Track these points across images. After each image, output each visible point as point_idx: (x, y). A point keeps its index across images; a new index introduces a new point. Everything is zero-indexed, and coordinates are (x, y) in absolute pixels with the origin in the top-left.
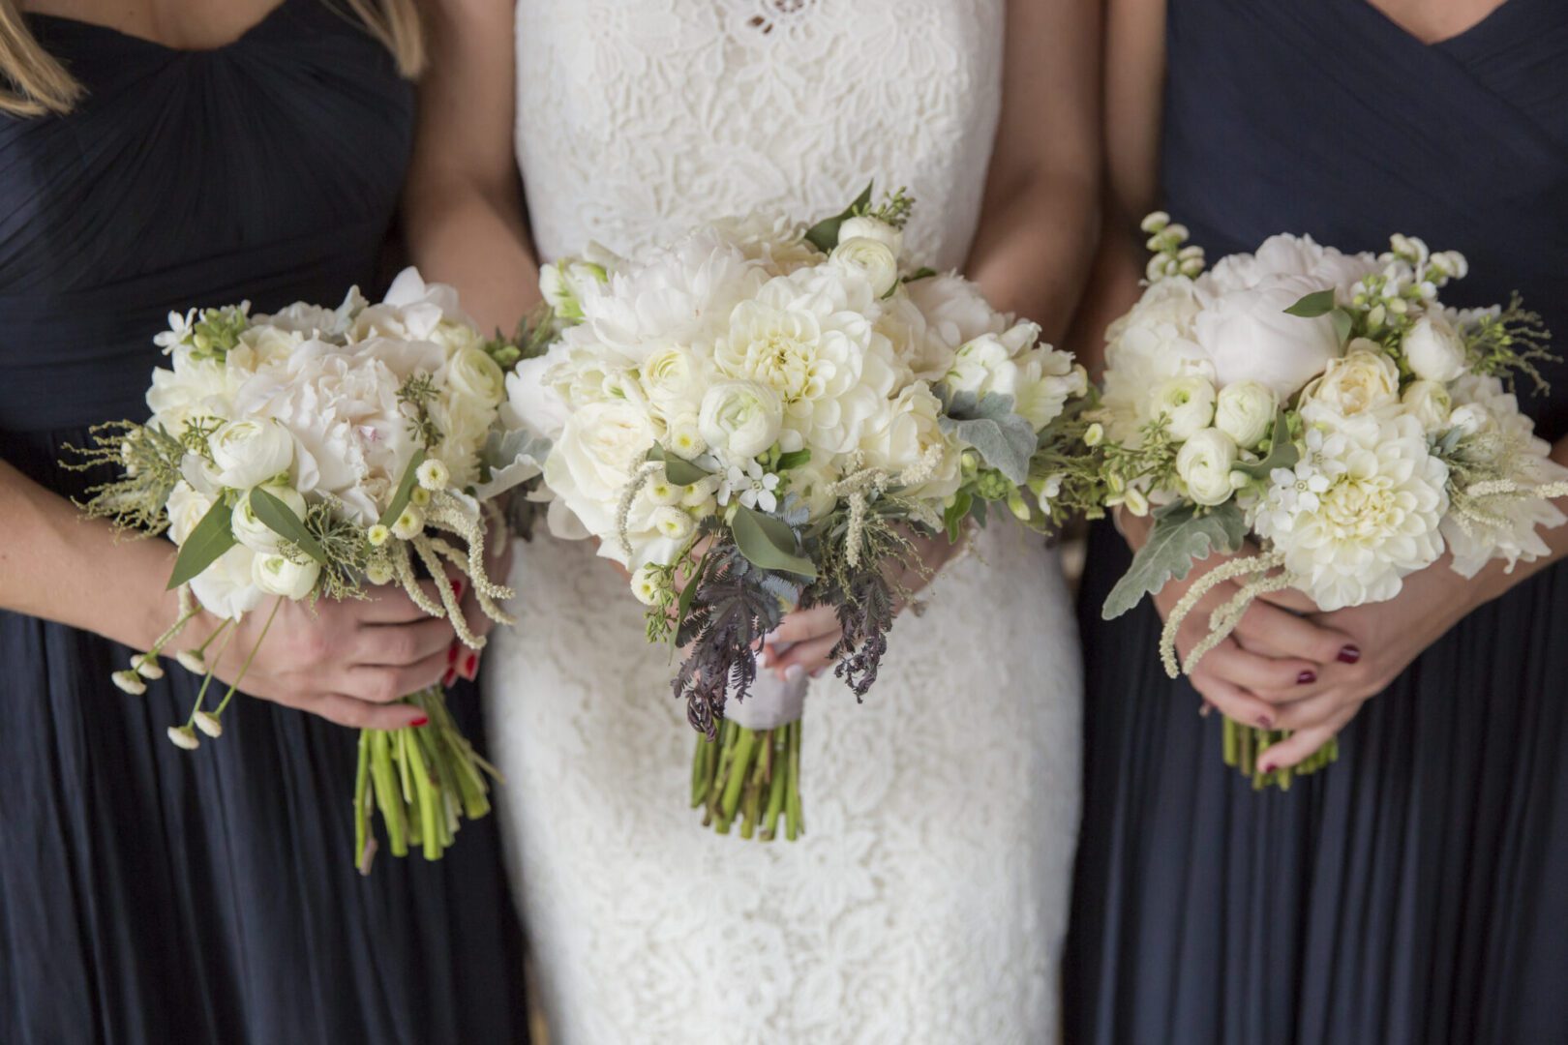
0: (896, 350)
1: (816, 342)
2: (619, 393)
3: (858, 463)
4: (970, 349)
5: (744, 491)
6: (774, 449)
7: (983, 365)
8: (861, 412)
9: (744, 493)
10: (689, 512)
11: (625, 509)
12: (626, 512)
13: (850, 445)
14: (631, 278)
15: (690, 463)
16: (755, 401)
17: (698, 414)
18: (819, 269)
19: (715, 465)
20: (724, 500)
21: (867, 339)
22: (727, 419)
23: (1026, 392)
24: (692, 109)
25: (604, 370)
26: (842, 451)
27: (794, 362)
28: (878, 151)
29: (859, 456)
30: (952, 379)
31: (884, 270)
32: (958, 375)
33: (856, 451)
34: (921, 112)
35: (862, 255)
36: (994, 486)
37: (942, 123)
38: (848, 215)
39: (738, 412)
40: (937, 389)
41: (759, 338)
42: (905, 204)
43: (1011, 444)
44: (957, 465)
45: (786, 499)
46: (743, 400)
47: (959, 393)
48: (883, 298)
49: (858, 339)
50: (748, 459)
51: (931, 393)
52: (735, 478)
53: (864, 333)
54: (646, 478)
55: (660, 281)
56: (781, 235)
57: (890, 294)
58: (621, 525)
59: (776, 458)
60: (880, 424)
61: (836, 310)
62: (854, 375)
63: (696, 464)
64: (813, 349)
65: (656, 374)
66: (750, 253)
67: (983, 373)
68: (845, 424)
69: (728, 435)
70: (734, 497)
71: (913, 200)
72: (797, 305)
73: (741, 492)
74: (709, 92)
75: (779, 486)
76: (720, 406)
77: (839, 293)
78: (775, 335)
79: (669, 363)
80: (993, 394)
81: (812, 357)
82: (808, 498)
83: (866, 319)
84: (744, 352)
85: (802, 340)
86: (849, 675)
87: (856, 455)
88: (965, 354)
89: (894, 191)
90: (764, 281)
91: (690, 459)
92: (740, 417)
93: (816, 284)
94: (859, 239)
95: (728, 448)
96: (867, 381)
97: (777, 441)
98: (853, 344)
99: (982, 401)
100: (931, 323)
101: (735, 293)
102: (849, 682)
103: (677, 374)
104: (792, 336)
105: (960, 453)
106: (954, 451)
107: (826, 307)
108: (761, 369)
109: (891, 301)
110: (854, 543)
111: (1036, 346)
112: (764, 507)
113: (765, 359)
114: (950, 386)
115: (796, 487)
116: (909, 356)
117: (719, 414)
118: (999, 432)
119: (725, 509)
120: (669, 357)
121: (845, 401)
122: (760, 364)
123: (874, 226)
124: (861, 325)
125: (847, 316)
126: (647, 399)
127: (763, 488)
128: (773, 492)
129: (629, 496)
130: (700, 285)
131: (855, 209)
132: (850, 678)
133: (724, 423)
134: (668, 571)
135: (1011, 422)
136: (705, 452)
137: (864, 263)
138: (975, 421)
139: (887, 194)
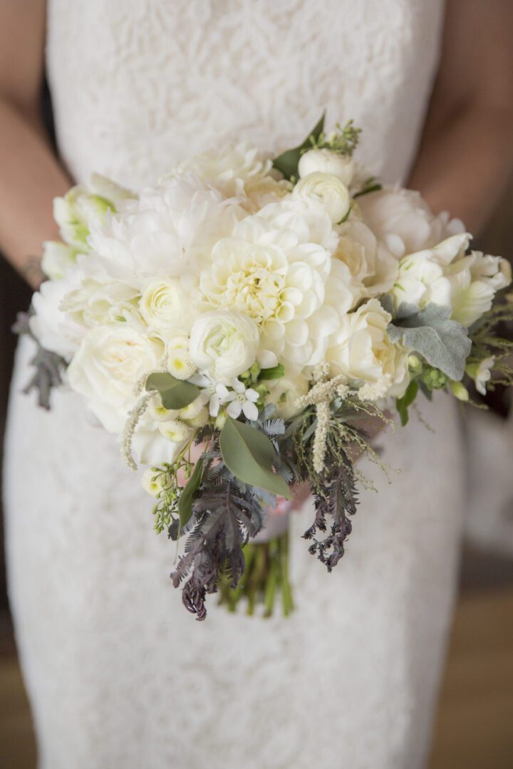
0: (352, 270)
1: (284, 271)
2: (123, 319)
3: (324, 373)
4: (411, 264)
5: (231, 402)
6: (254, 368)
7: (422, 281)
8: (324, 331)
9: (231, 404)
10: (186, 422)
11: (129, 434)
12: (131, 437)
13: (316, 360)
14: (126, 223)
15: (185, 382)
16: (235, 330)
17: (189, 337)
18: (285, 203)
19: (204, 382)
20: (214, 412)
21: (327, 268)
22: (212, 346)
23: (459, 298)
24: (183, 48)
25: (110, 301)
26: (310, 364)
27: (268, 288)
28: (334, 90)
29: (325, 367)
30: (397, 292)
31: (339, 199)
32: (401, 288)
33: (322, 364)
34: (370, 59)
35: (319, 188)
36: (437, 380)
37: (387, 70)
38: (307, 146)
39: (222, 340)
40: (386, 301)
41: (236, 271)
42: (353, 134)
43: (449, 348)
44: (405, 367)
45: (266, 409)
46: (225, 330)
47: (403, 304)
48: (339, 224)
49: (319, 268)
50: (232, 378)
51: (382, 308)
52: (222, 394)
53: (325, 262)
54: (147, 402)
55: (151, 224)
56: (251, 169)
57: (345, 220)
58: (127, 448)
59: (256, 374)
60: (342, 338)
61: (300, 242)
62: (318, 299)
63: (190, 381)
64: (283, 277)
65: (153, 304)
66: (228, 192)
67: (422, 289)
68: (312, 341)
69: (214, 361)
70: (223, 408)
71: (360, 131)
72: (266, 238)
73: (228, 403)
74: (197, 34)
75: (259, 399)
76: (206, 336)
77: (302, 228)
78: (251, 265)
79: (162, 295)
80: (432, 305)
81: (282, 285)
82: (284, 403)
83: (326, 249)
84: (224, 282)
85: (273, 268)
86: (321, 552)
87: (322, 367)
88: (407, 268)
89: (344, 124)
90: (240, 218)
91: (184, 379)
92: (223, 344)
93: (281, 219)
94: (317, 174)
95: (214, 370)
96: (330, 302)
97: (256, 361)
98: (316, 272)
99: (423, 311)
100: (380, 237)
101: (214, 231)
102: (321, 558)
103: (170, 303)
104: (264, 265)
105: (407, 355)
106: (404, 353)
107: (292, 242)
108: (239, 298)
109: (346, 225)
110: (319, 452)
111: (468, 253)
112: (248, 416)
113: (243, 288)
114: (395, 297)
115: (272, 399)
116: (364, 274)
117: (206, 342)
118: (438, 338)
119: (215, 419)
120: (163, 289)
121: (312, 323)
122: (238, 294)
123: (328, 160)
124: (322, 256)
125: (311, 247)
126: (147, 325)
127: (247, 399)
128: (256, 404)
129: (132, 422)
130: (184, 227)
131: (312, 139)
132: (322, 554)
133: (210, 351)
134: (171, 471)
135: (449, 328)
136: (197, 372)
137: (321, 196)
138: (417, 329)
139: (338, 126)
